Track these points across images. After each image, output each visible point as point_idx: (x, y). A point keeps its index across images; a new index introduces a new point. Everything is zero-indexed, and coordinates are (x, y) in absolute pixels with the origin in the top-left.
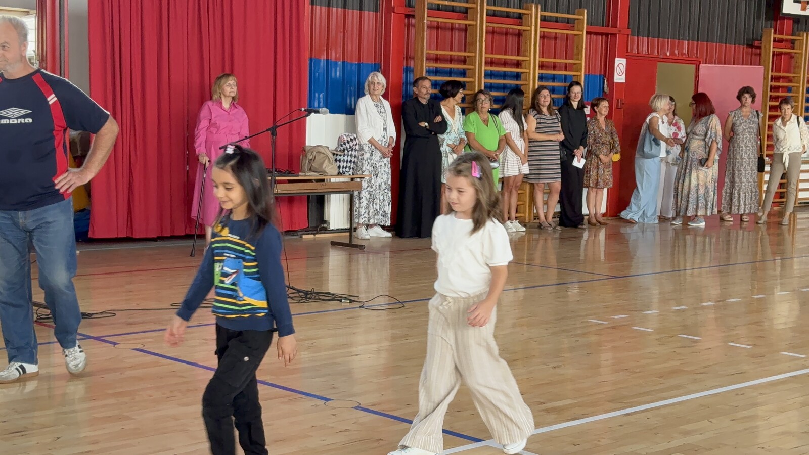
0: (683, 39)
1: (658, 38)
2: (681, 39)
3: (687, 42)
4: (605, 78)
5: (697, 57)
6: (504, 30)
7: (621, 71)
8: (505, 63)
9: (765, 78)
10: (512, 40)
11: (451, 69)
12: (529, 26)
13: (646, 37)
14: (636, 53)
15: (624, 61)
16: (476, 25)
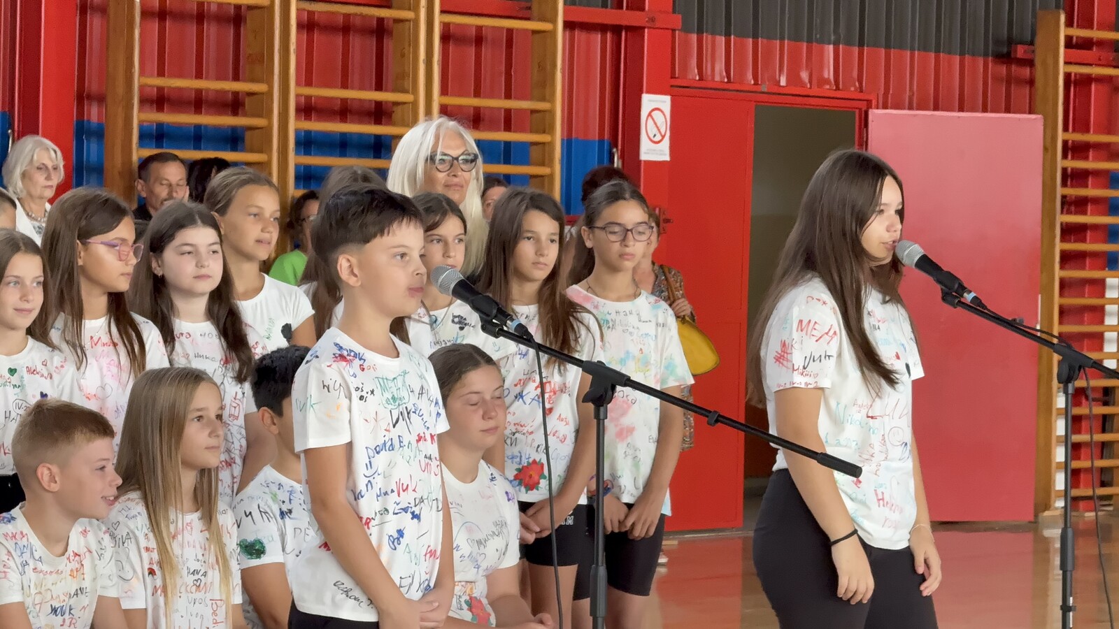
0: (823, 41)
1: (755, 37)
2: (817, 41)
3: (831, 47)
4: (615, 150)
5: (861, 91)
6: (341, 20)
7: (659, 130)
8: (344, 111)
9: (1048, 148)
10: (361, 47)
11: (198, 127)
12: (410, 9)
13: (721, 35)
14: (697, 78)
15: (664, 102)
16: (271, 7)
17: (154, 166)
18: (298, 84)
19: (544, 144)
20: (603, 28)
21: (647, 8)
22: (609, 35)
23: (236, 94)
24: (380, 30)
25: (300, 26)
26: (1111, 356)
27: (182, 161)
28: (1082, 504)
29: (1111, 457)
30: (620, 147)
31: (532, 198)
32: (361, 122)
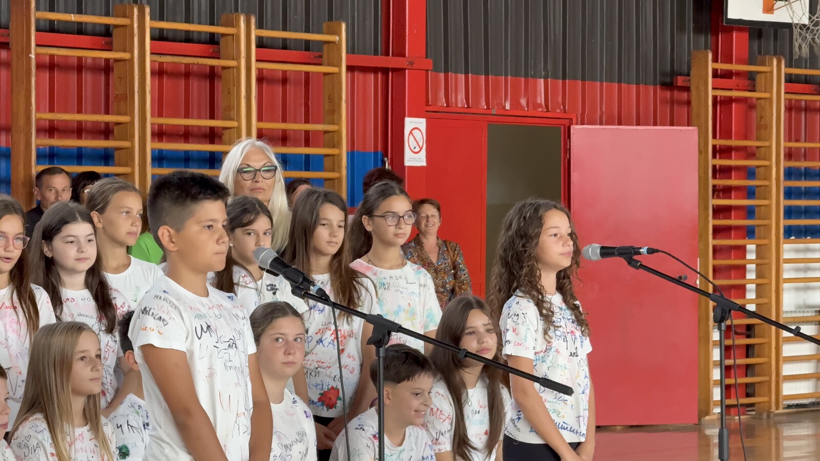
0: (535, 76)
1: (487, 74)
2: (532, 76)
3: (542, 80)
4: (386, 159)
5: (565, 112)
6: (183, 68)
7: (418, 143)
8: (186, 135)
9: (702, 151)
10: (198, 87)
11: (80, 149)
12: (233, 59)
13: (462, 73)
14: (445, 105)
15: (421, 123)
16: (131, 60)
17: (46, 178)
18: (153, 115)
19: (333, 155)
20: (375, 70)
21: (407, 55)
22: (380, 75)
23: (107, 124)
24: (212, 75)
25: (153, 73)
26: (751, 301)
27: (67, 173)
28: (732, 410)
29: (753, 375)
30: (389, 157)
31: (326, 195)
32: (199, 143)
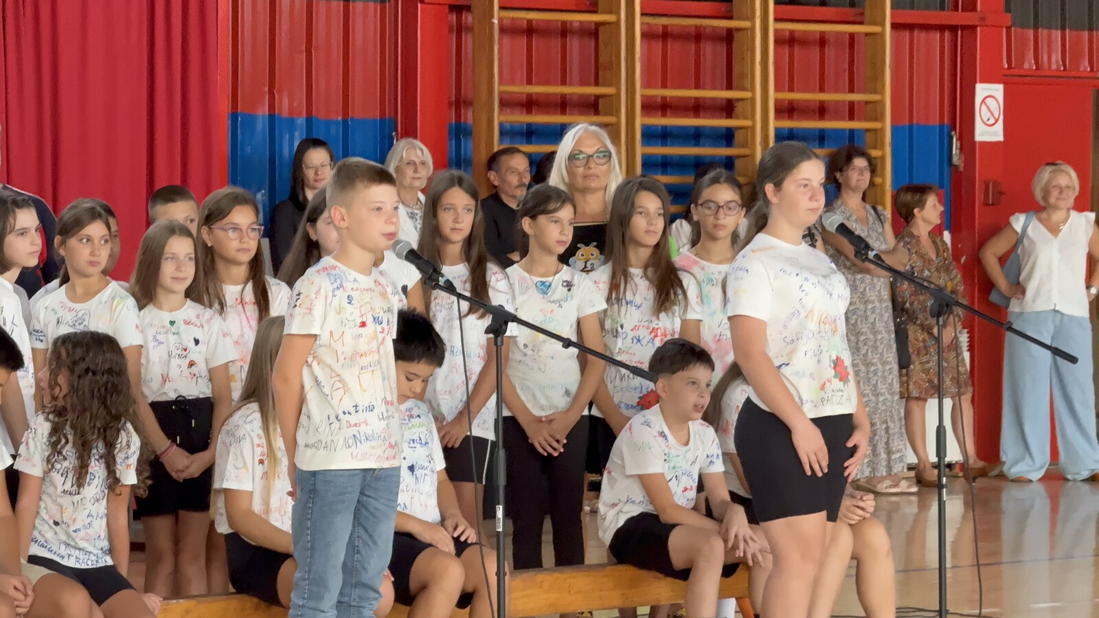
1: (1091, 29)
4: (953, 133)
6: (693, 30)
7: (992, 114)
11: (564, 125)
12: (747, 20)
13: (1057, 29)
14: (1034, 68)
15: (998, 90)
16: (618, 23)
17: (504, 158)
19: (876, 130)
20: (941, 28)
21: (979, 9)
22: (947, 34)
23: (596, 97)
25: (644, 36)
30: (958, 131)
31: (641, 182)
32: (713, 117)
